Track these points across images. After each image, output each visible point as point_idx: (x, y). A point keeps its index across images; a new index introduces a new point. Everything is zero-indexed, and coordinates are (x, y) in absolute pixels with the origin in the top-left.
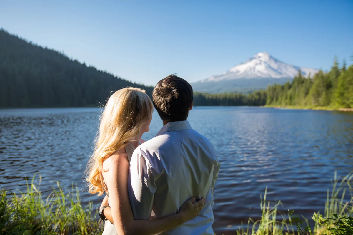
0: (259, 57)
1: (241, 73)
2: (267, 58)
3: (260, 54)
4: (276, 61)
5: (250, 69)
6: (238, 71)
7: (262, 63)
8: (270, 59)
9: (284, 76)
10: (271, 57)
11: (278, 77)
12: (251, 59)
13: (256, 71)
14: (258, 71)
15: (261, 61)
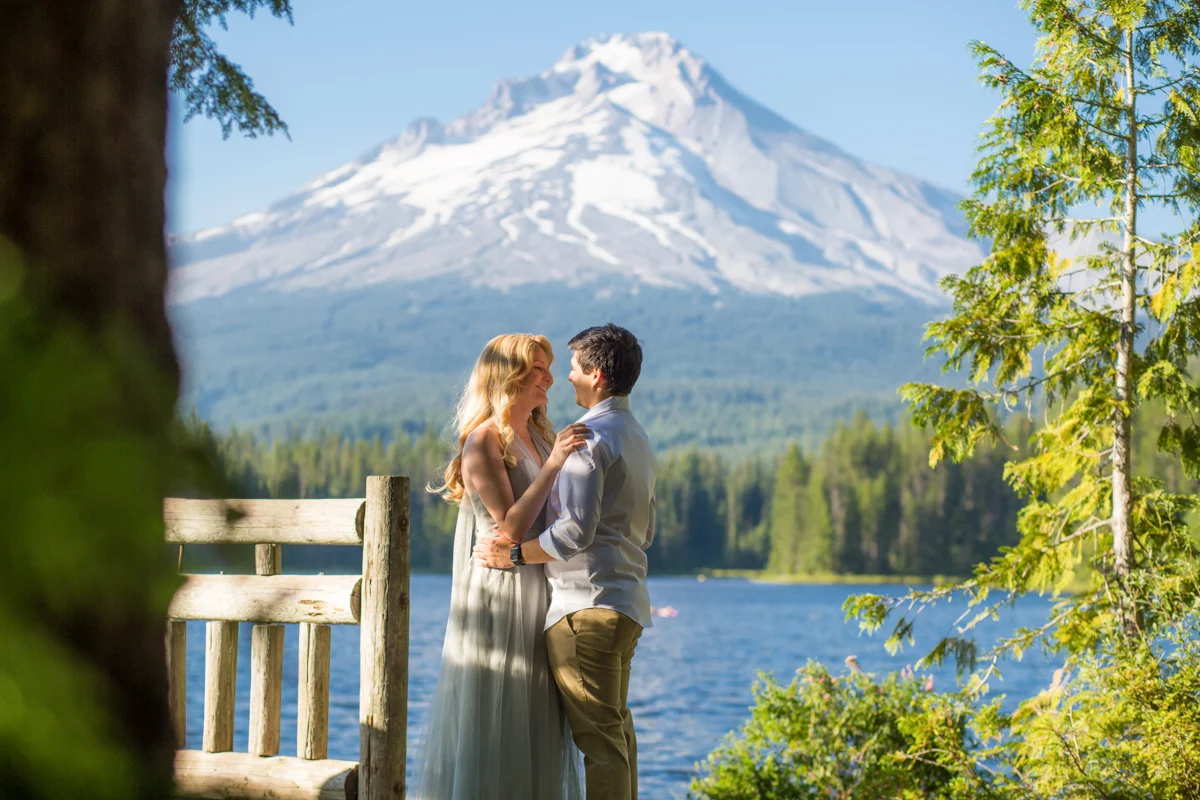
0: (607, 79)
1: (424, 223)
2: (685, 96)
3: (617, 54)
4: (764, 125)
5: (520, 198)
6: (393, 209)
7: (633, 136)
8: (702, 101)
9: (842, 279)
10: (714, 88)
11: (789, 283)
12: (526, 94)
13: (573, 218)
14: (593, 216)
15: (622, 114)
